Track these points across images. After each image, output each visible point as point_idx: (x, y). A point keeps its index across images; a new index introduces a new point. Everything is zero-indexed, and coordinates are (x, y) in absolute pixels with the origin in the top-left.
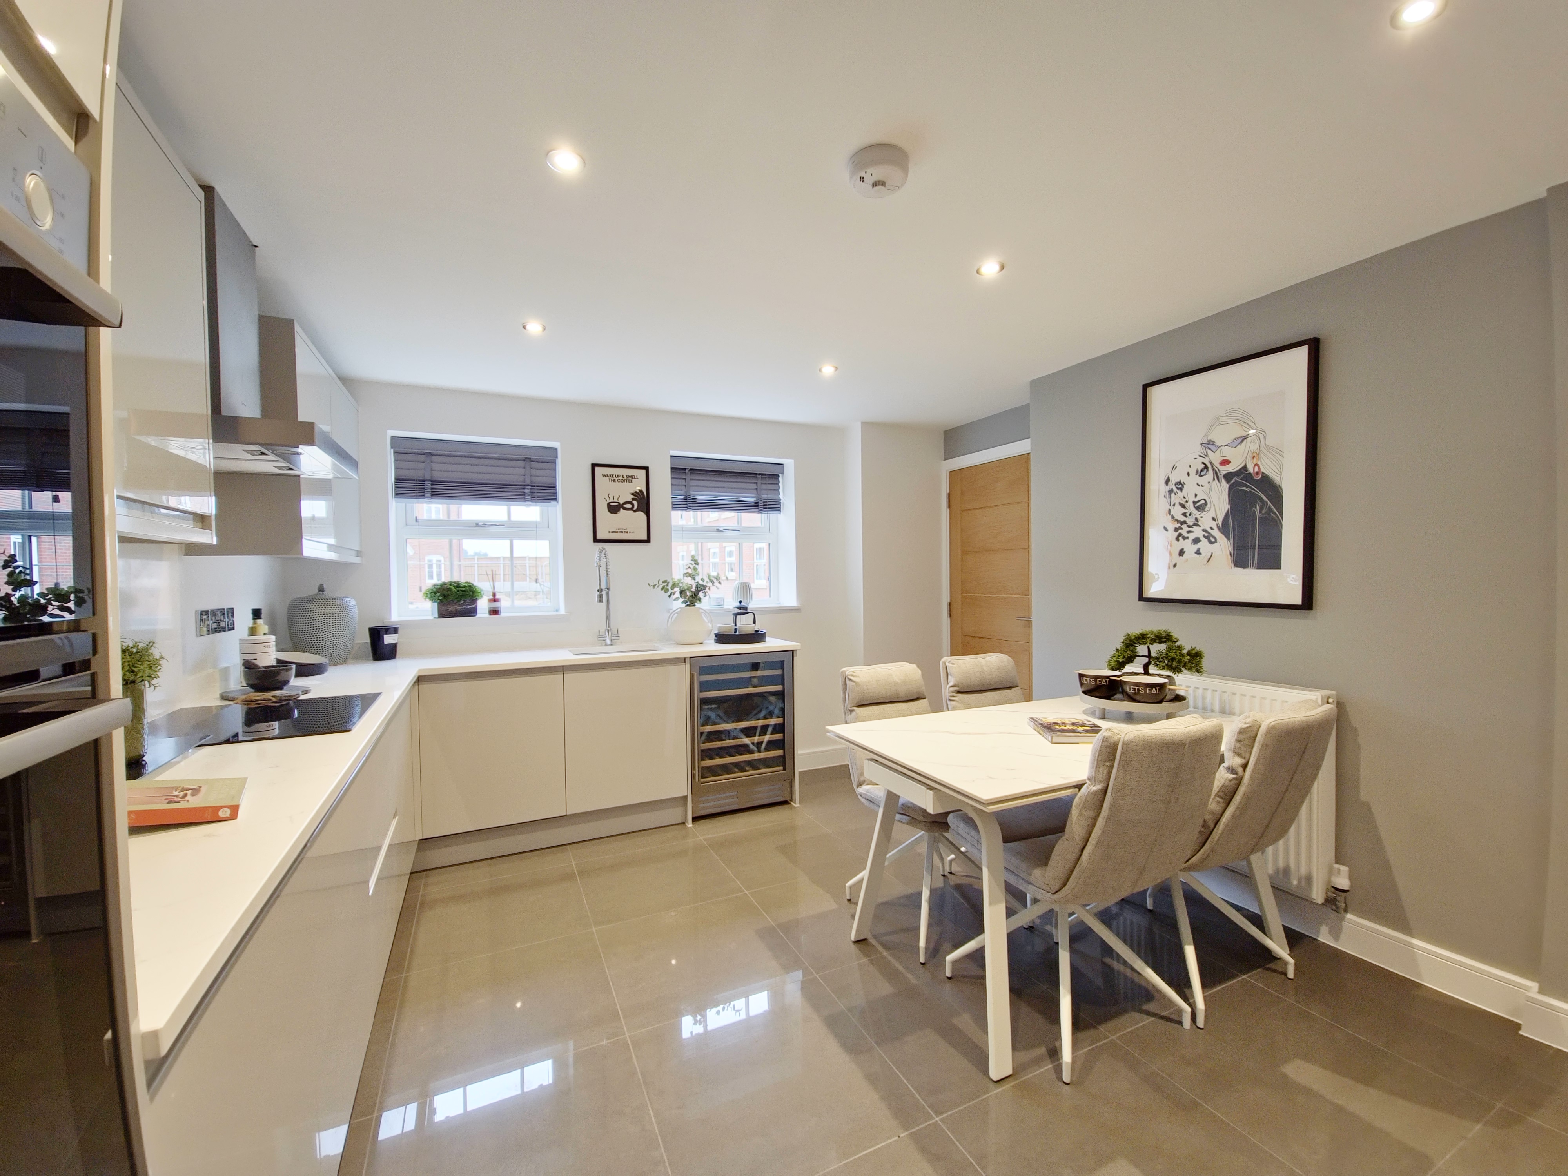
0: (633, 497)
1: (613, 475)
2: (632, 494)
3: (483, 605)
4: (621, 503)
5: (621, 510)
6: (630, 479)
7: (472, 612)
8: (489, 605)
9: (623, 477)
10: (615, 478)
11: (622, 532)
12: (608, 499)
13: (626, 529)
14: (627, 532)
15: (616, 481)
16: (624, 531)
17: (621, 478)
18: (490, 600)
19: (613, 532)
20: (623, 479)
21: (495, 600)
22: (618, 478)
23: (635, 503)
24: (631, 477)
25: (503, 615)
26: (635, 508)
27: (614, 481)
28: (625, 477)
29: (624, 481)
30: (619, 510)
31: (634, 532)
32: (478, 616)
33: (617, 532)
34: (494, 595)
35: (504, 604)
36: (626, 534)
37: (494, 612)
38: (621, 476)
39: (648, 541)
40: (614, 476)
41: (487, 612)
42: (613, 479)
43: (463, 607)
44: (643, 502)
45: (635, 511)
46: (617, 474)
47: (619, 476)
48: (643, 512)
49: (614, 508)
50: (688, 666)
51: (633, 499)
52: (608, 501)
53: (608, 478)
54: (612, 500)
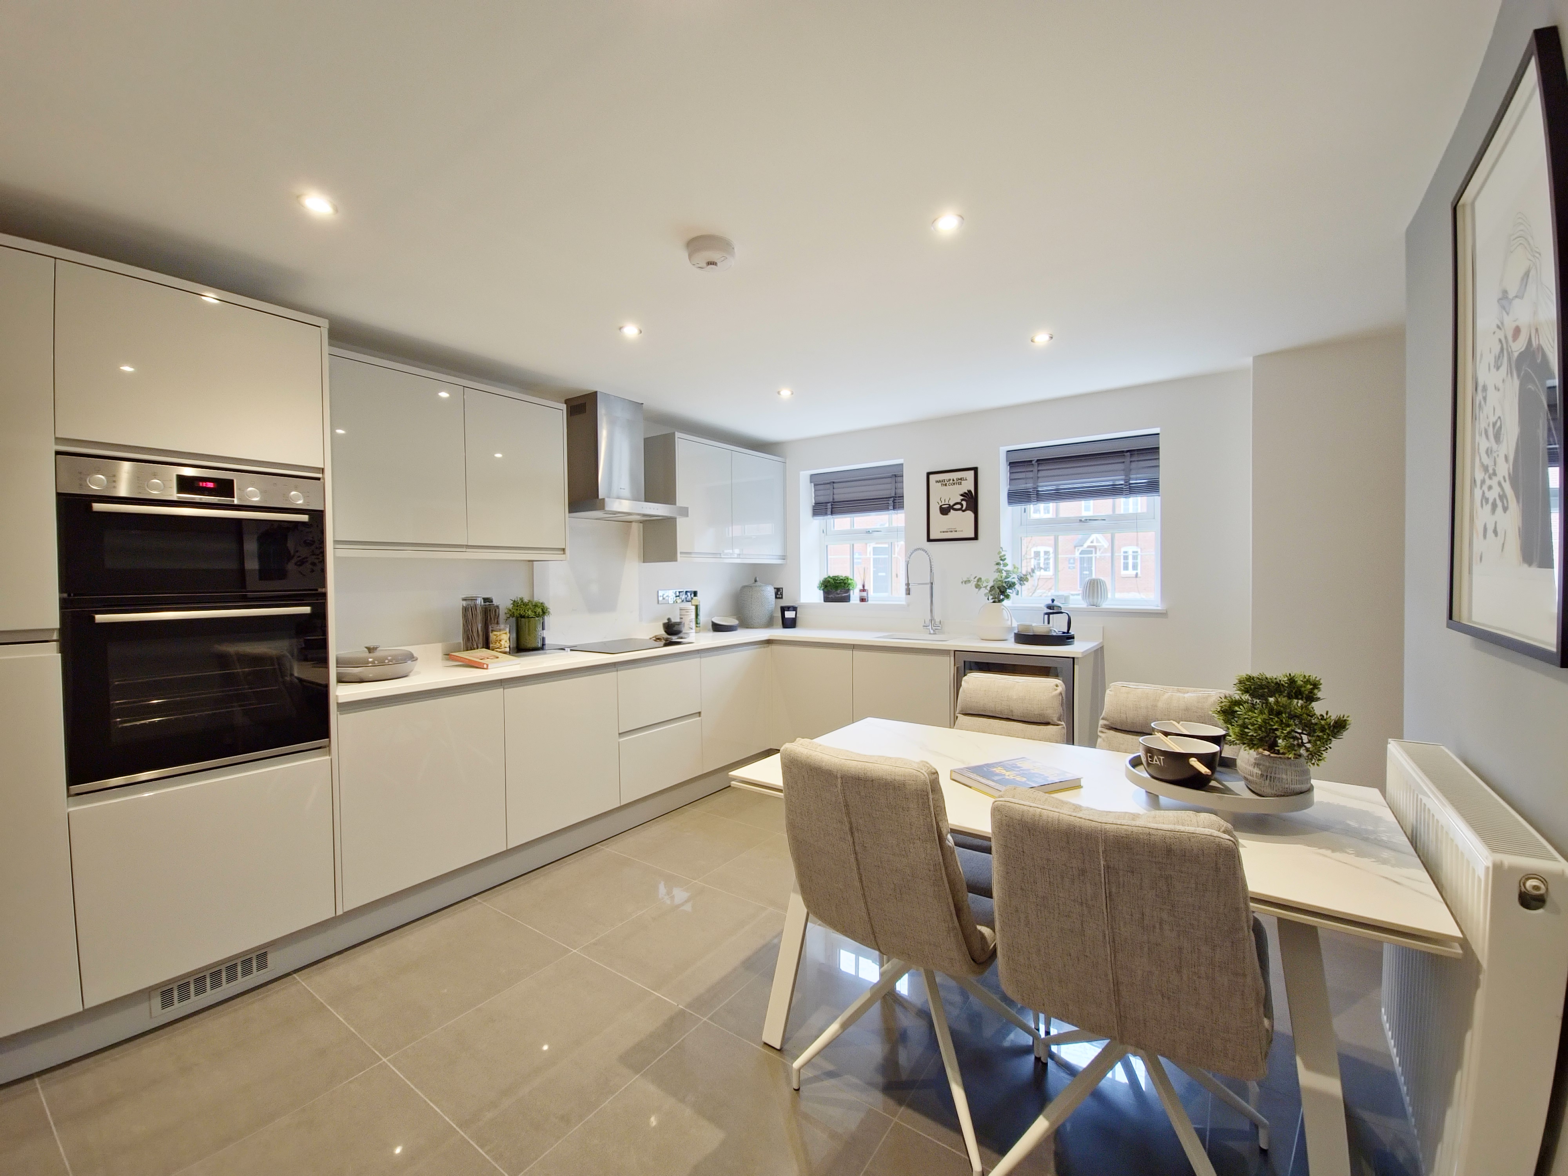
0: (962, 498)
1: (944, 480)
2: (962, 495)
3: (855, 595)
4: (951, 504)
5: (952, 511)
6: (960, 481)
7: (846, 599)
8: (860, 594)
9: (953, 480)
10: (946, 482)
11: (952, 531)
12: (940, 502)
13: (955, 529)
14: (956, 531)
15: (947, 485)
16: (953, 530)
17: (951, 482)
18: (861, 591)
19: (943, 532)
20: (954, 482)
21: (864, 590)
22: (949, 482)
23: (964, 503)
24: (961, 479)
25: (870, 602)
26: (964, 508)
27: (946, 485)
28: (955, 480)
29: (954, 484)
30: (950, 511)
31: (962, 531)
32: (851, 602)
33: (947, 532)
34: (864, 586)
35: (871, 594)
36: (956, 533)
37: (863, 600)
38: (952, 480)
39: (976, 538)
40: (946, 481)
41: (859, 599)
42: (944, 483)
43: (839, 595)
44: (971, 501)
45: (964, 511)
46: (948, 478)
47: (950, 480)
48: (971, 510)
49: (945, 511)
50: (952, 658)
51: (962, 500)
52: (941, 504)
53: (940, 483)
54: (943, 503)
